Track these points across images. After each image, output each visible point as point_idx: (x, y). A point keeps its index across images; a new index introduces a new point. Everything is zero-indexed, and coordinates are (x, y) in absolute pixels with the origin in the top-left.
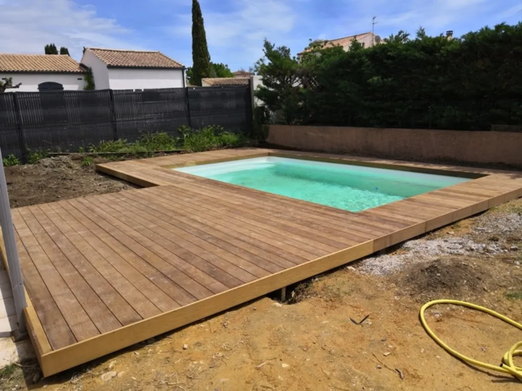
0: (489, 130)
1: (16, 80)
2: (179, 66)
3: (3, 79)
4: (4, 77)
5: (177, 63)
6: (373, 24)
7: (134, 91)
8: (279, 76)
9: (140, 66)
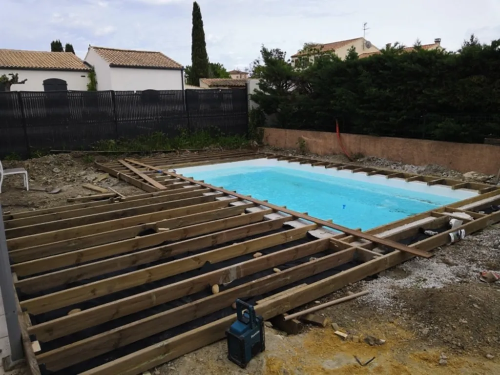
0: (482, 143)
1: (22, 76)
2: (178, 67)
3: (10, 74)
4: (11, 73)
5: (177, 64)
6: (365, 30)
7: (135, 92)
8: (275, 81)
9: (141, 65)
